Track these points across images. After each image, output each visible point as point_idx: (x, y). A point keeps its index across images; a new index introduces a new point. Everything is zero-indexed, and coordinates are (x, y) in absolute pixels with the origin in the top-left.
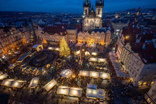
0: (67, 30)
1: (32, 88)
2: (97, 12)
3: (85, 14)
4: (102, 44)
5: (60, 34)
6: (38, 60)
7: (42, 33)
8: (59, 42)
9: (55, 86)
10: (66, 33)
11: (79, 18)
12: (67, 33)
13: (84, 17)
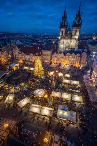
0: (42, 51)
2: (73, 34)
4: (77, 66)
5: (35, 55)
6: (14, 78)
7: (19, 53)
8: (34, 62)
10: (41, 54)
11: (54, 39)
12: (42, 54)
13: (59, 38)
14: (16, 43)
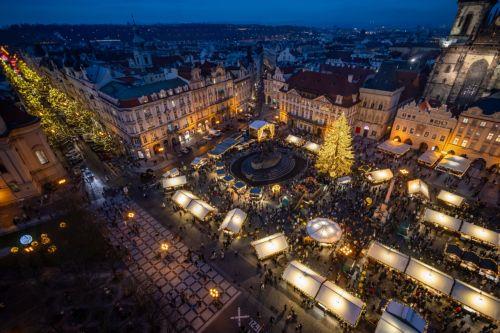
0: (362, 89)
1: (227, 232)
3: (456, 30)
5: (333, 101)
6: (254, 165)
7: (282, 90)
8: (325, 124)
9: (280, 253)
11: (416, 50)
12: (359, 101)
14: (279, 59)
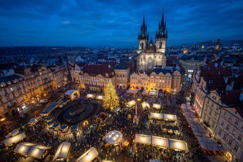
0: (115, 70)
1: (59, 160)
2: (158, 46)
3: (140, 48)
4: (168, 90)
6: (71, 114)
7: (80, 74)
8: (103, 86)
9: (95, 159)
10: (113, 74)
11: (130, 54)
12: (115, 75)
13: (139, 52)
14: (76, 61)
